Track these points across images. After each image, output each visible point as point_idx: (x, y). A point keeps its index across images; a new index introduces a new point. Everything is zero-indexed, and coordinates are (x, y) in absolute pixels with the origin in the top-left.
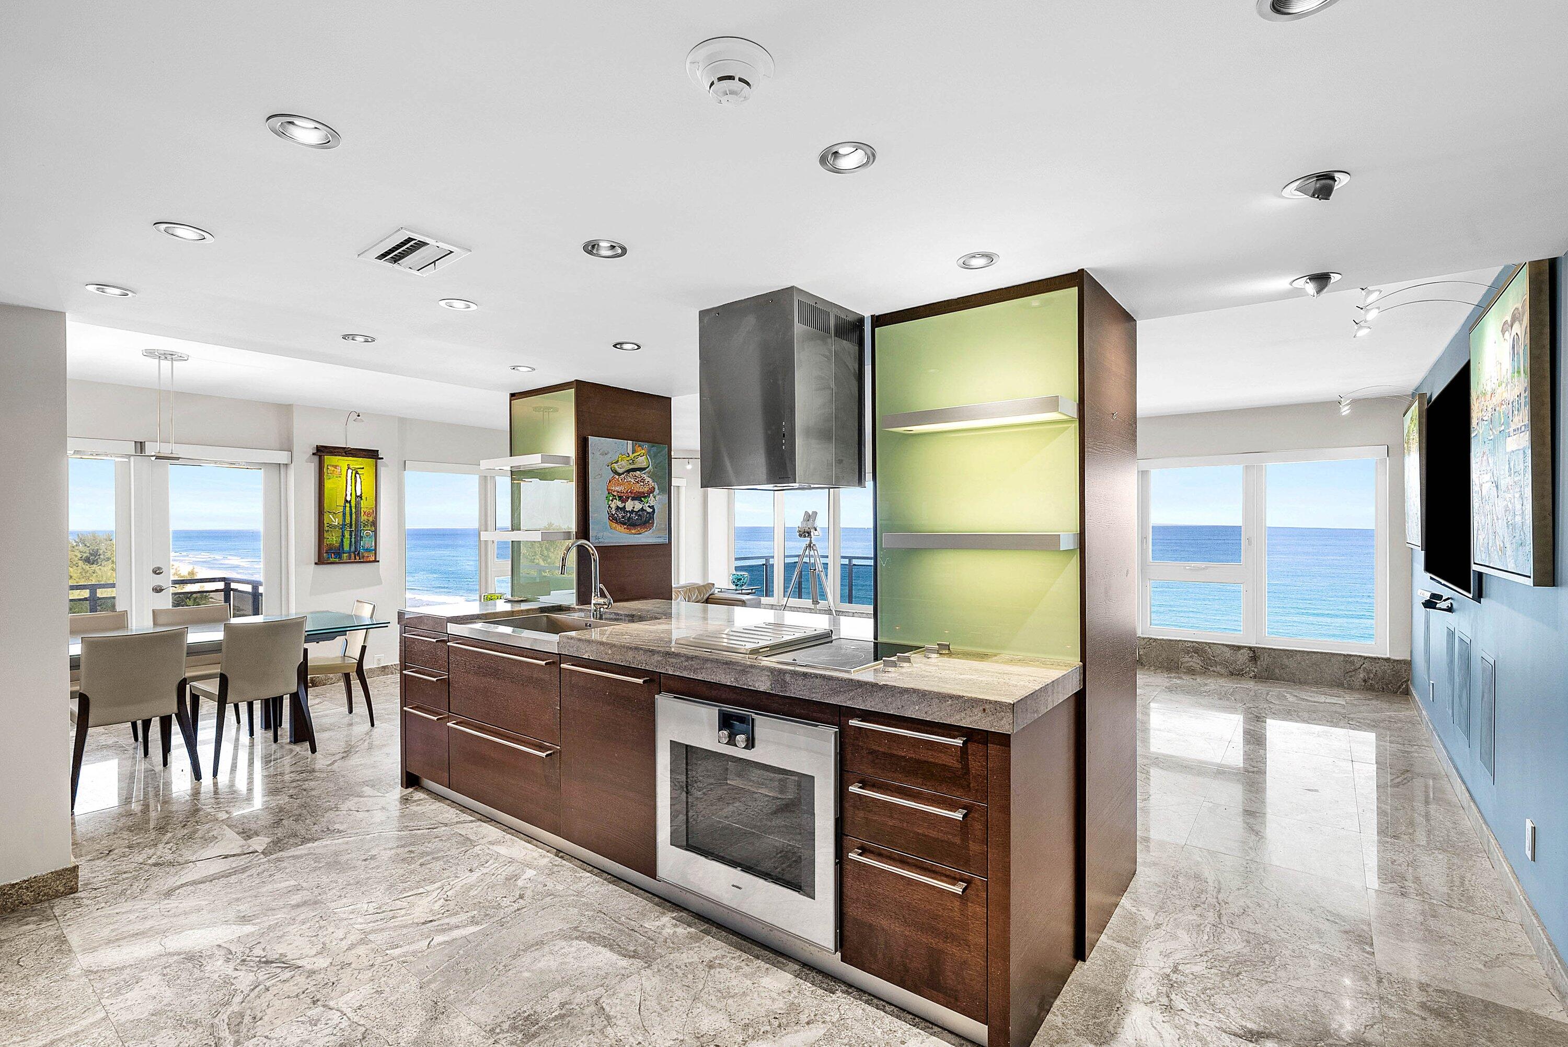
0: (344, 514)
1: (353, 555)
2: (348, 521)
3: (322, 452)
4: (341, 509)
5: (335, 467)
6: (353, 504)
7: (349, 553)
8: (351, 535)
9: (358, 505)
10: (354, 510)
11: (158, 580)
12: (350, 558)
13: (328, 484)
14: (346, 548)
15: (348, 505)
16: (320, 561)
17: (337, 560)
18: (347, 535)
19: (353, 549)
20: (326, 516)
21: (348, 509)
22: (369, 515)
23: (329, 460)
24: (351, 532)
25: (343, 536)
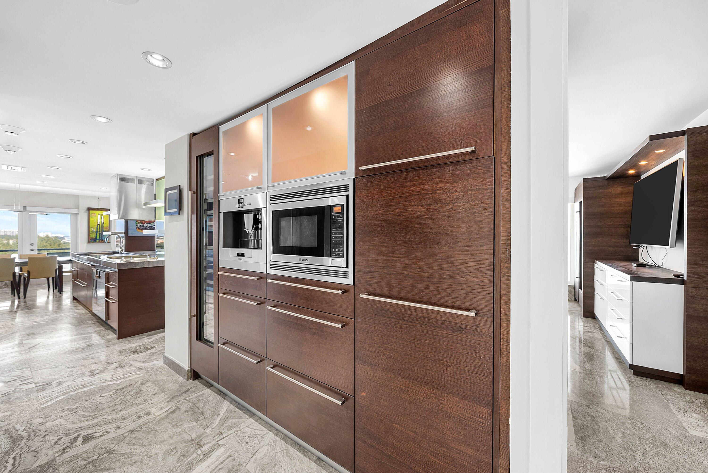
0: (97, 228)
1: (100, 241)
2: (98, 230)
3: (89, 209)
4: (96, 227)
5: (94, 214)
6: (101, 225)
7: (99, 240)
8: (100, 235)
9: (102, 226)
10: (101, 227)
11: (32, 247)
12: (99, 241)
13: (91, 219)
14: (98, 238)
15: (98, 225)
16: (89, 242)
17: (94, 242)
18: (98, 234)
19: (100, 239)
20: (90, 229)
21: (98, 227)
22: (106, 228)
23: (91, 212)
24: (100, 234)
25: (97, 235)
